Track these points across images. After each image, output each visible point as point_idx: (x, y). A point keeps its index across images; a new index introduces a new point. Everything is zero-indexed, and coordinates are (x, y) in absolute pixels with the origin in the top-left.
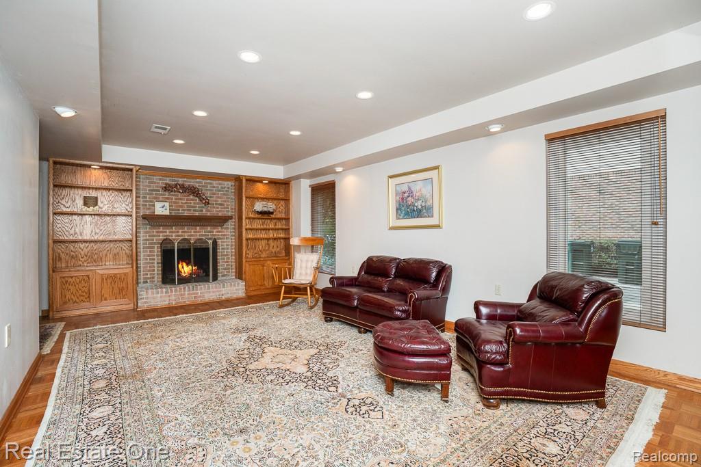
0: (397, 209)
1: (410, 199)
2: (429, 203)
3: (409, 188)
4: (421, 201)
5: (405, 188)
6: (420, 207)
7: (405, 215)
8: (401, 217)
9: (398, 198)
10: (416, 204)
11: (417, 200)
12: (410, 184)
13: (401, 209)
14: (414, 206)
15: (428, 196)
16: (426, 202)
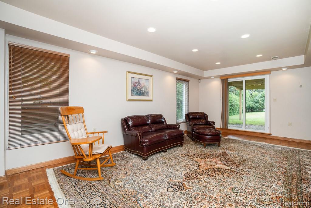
0: (132, 90)
1: (139, 86)
2: (147, 90)
3: (139, 81)
4: (144, 89)
5: (136, 80)
6: (143, 91)
7: (136, 94)
8: (134, 95)
9: (132, 84)
10: (142, 90)
11: (142, 88)
12: (139, 79)
13: (134, 91)
14: (141, 90)
15: (147, 87)
16: (146, 89)
